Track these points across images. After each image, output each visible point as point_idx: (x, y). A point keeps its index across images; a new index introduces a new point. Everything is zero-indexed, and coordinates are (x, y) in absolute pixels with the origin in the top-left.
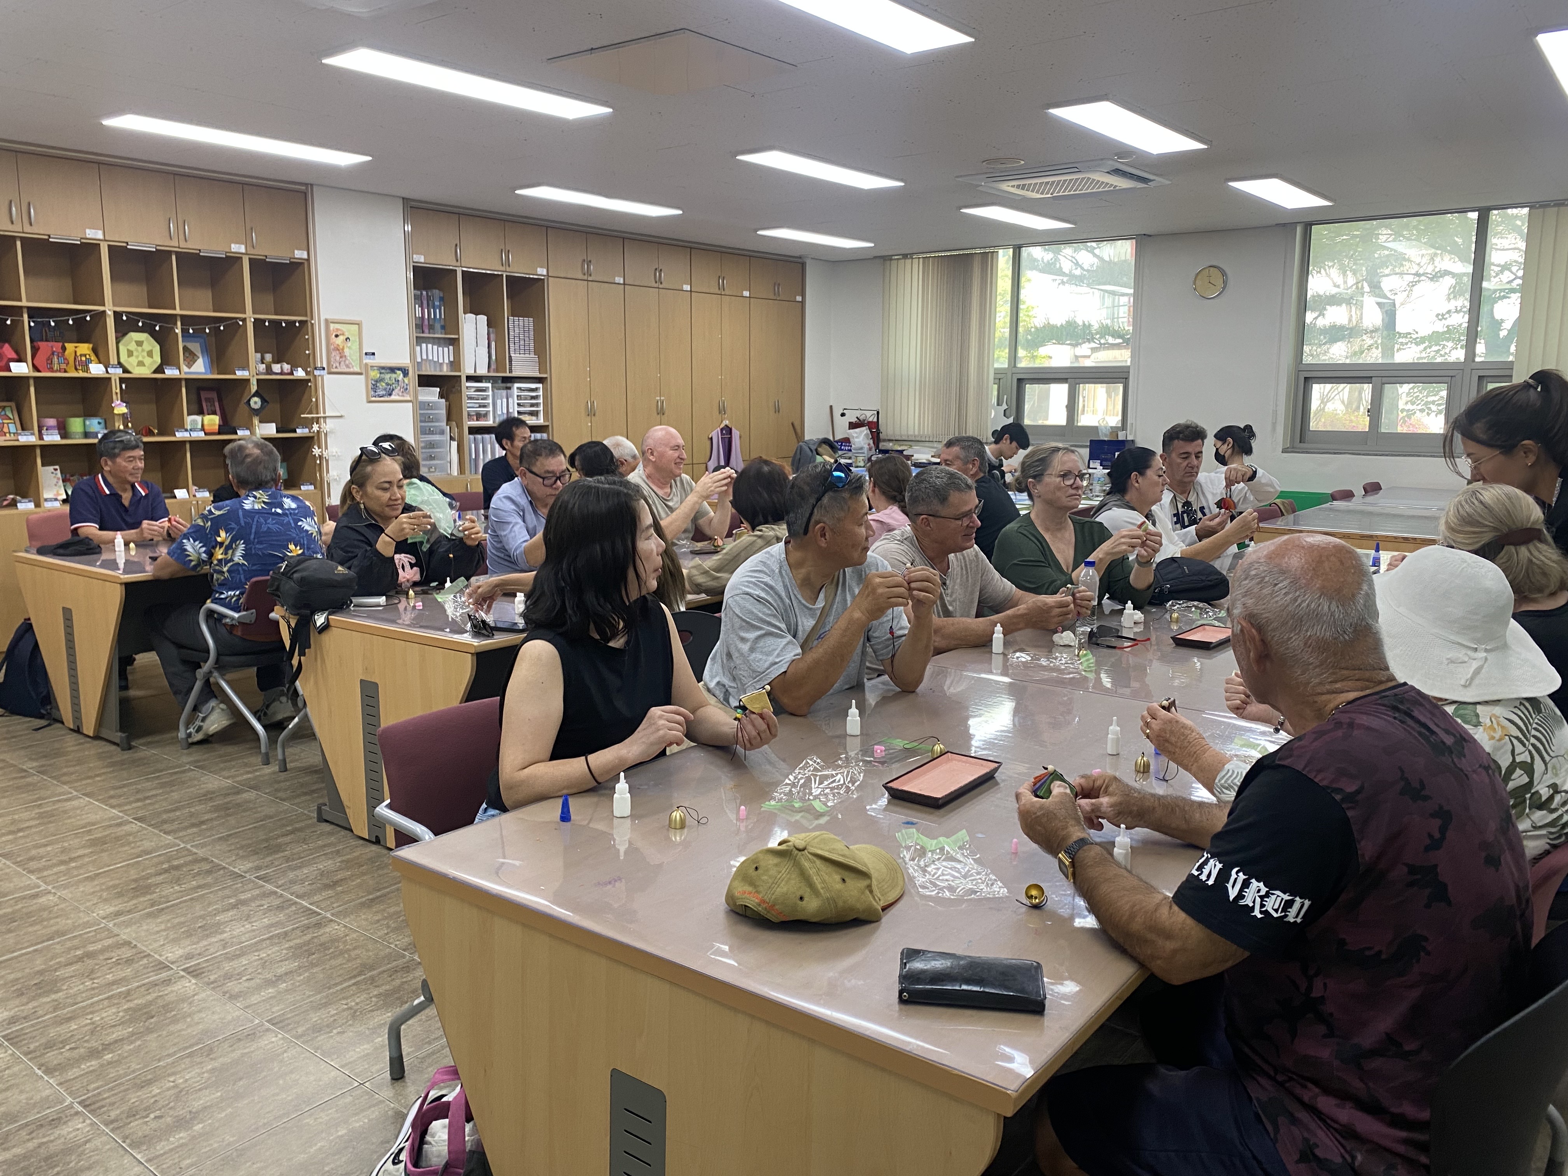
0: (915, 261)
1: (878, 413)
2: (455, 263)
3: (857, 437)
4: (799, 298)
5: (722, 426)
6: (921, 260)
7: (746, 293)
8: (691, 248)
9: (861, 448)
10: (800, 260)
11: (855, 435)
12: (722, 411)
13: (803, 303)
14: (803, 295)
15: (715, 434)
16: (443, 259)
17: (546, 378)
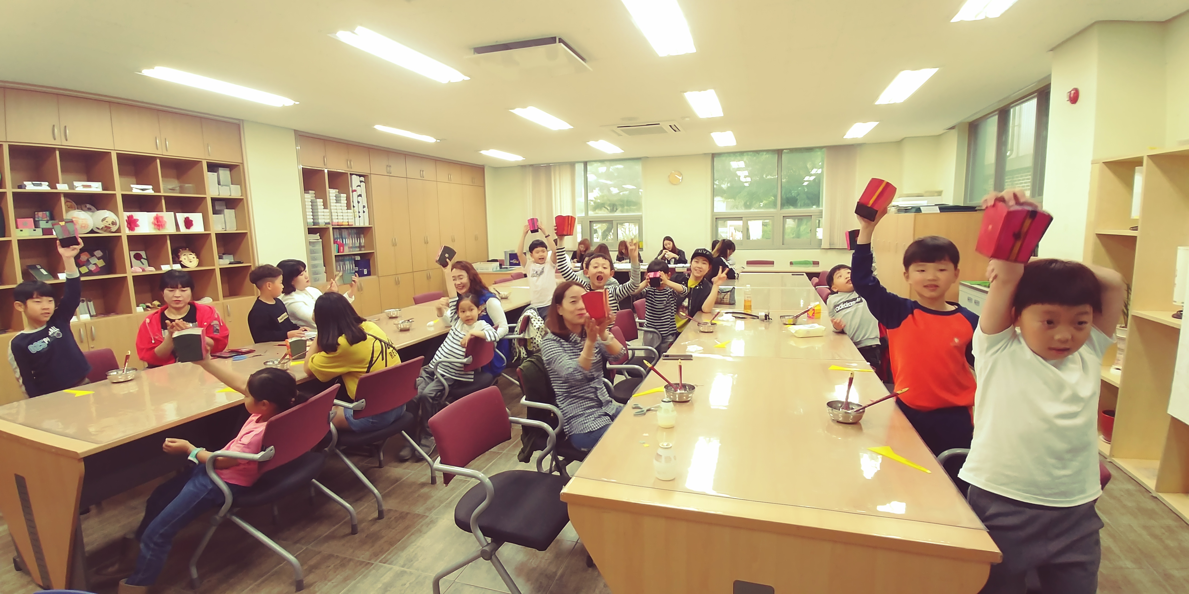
2: (323, 166)
7: (461, 182)
8: (436, 160)
10: (482, 167)
13: (484, 186)
16: (315, 163)
17: (372, 227)
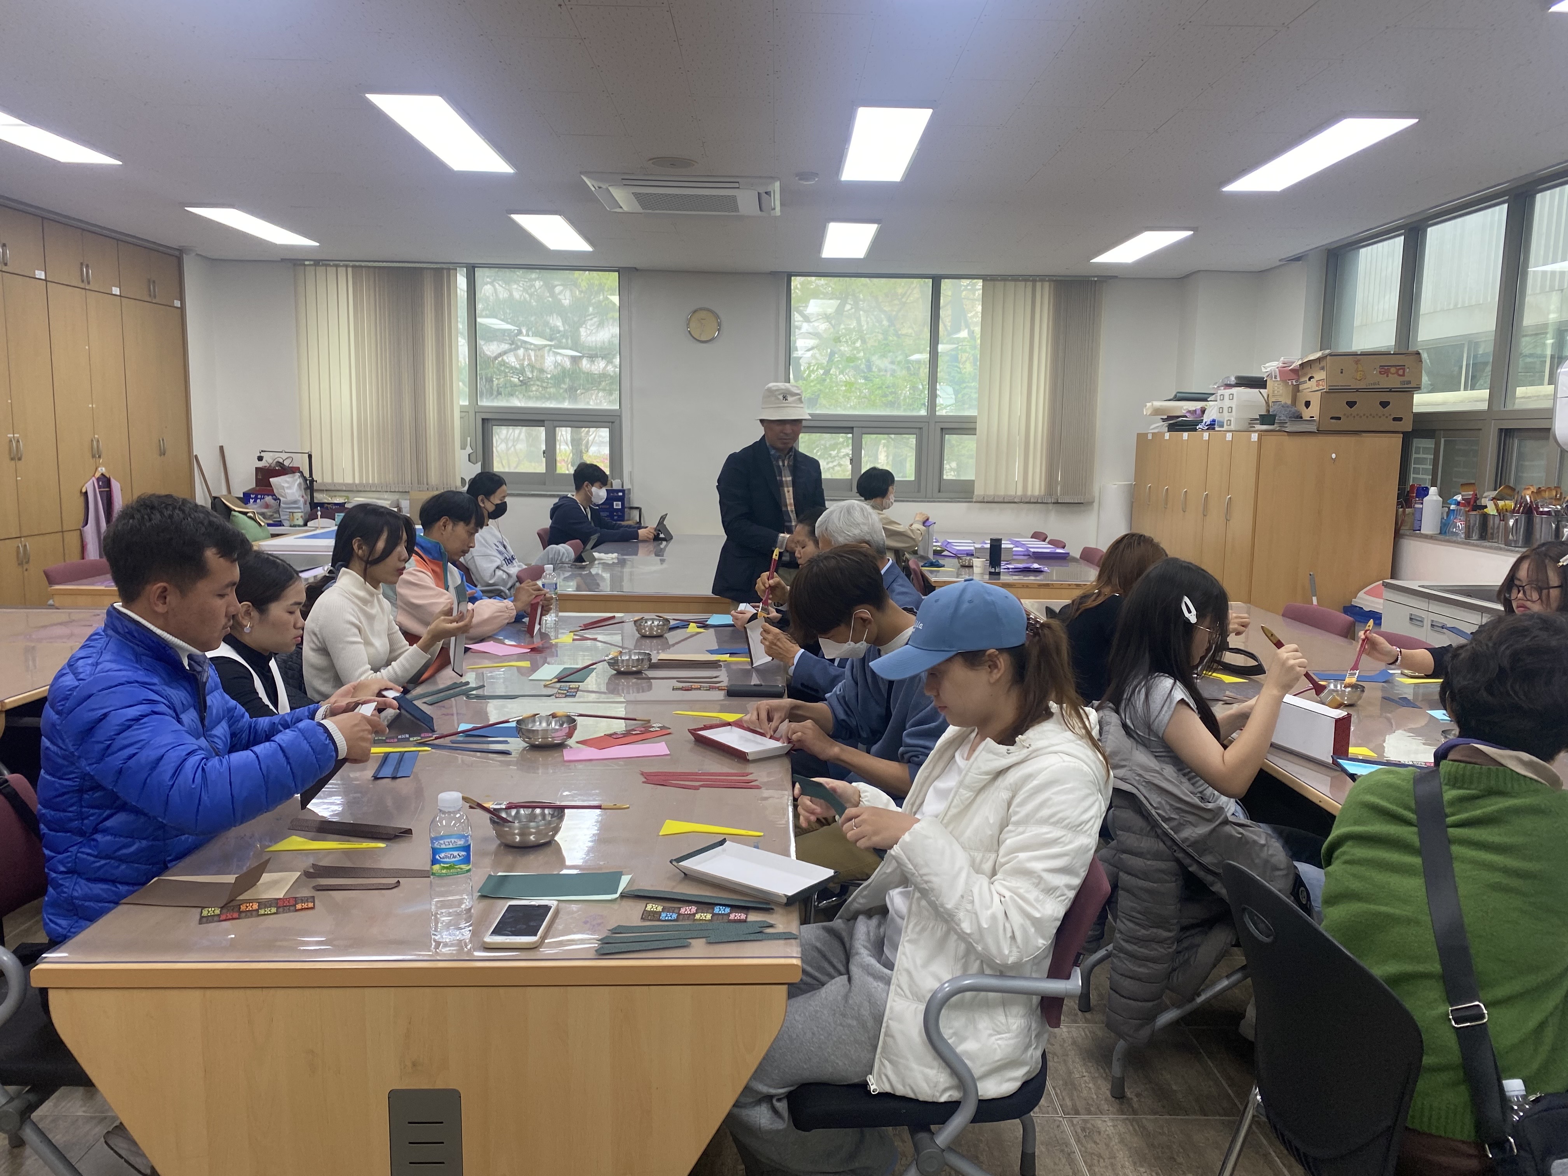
0: (341, 271)
1: (310, 457)
3: (289, 488)
4: (177, 303)
5: (98, 475)
6: (350, 270)
7: (116, 291)
8: (43, 218)
9: (295, 502)
10: (177, 253)
11: (286, 485)
12: (96, 454)
13: (182, 309)
14: (182, 300)
15: (90, 486)
